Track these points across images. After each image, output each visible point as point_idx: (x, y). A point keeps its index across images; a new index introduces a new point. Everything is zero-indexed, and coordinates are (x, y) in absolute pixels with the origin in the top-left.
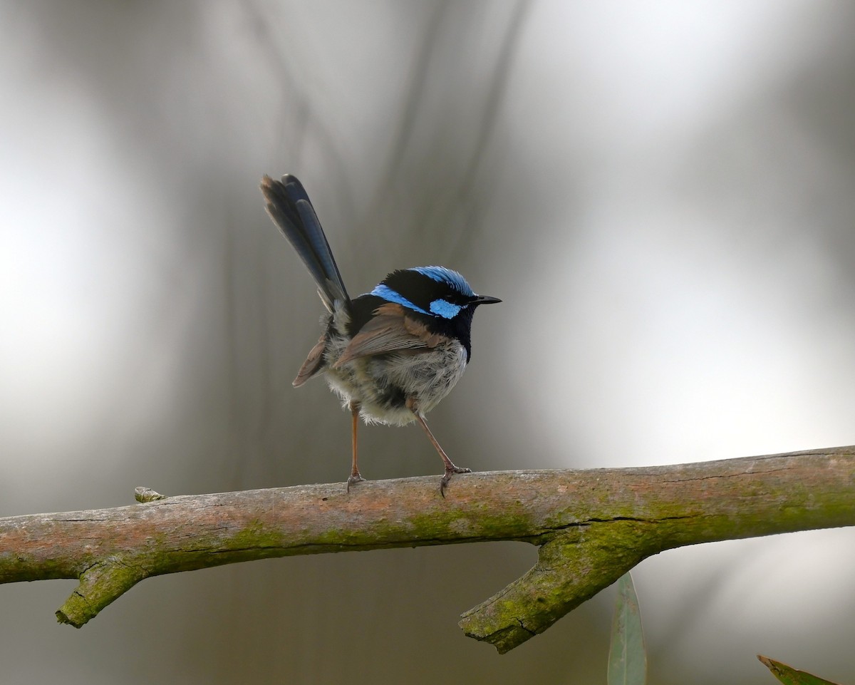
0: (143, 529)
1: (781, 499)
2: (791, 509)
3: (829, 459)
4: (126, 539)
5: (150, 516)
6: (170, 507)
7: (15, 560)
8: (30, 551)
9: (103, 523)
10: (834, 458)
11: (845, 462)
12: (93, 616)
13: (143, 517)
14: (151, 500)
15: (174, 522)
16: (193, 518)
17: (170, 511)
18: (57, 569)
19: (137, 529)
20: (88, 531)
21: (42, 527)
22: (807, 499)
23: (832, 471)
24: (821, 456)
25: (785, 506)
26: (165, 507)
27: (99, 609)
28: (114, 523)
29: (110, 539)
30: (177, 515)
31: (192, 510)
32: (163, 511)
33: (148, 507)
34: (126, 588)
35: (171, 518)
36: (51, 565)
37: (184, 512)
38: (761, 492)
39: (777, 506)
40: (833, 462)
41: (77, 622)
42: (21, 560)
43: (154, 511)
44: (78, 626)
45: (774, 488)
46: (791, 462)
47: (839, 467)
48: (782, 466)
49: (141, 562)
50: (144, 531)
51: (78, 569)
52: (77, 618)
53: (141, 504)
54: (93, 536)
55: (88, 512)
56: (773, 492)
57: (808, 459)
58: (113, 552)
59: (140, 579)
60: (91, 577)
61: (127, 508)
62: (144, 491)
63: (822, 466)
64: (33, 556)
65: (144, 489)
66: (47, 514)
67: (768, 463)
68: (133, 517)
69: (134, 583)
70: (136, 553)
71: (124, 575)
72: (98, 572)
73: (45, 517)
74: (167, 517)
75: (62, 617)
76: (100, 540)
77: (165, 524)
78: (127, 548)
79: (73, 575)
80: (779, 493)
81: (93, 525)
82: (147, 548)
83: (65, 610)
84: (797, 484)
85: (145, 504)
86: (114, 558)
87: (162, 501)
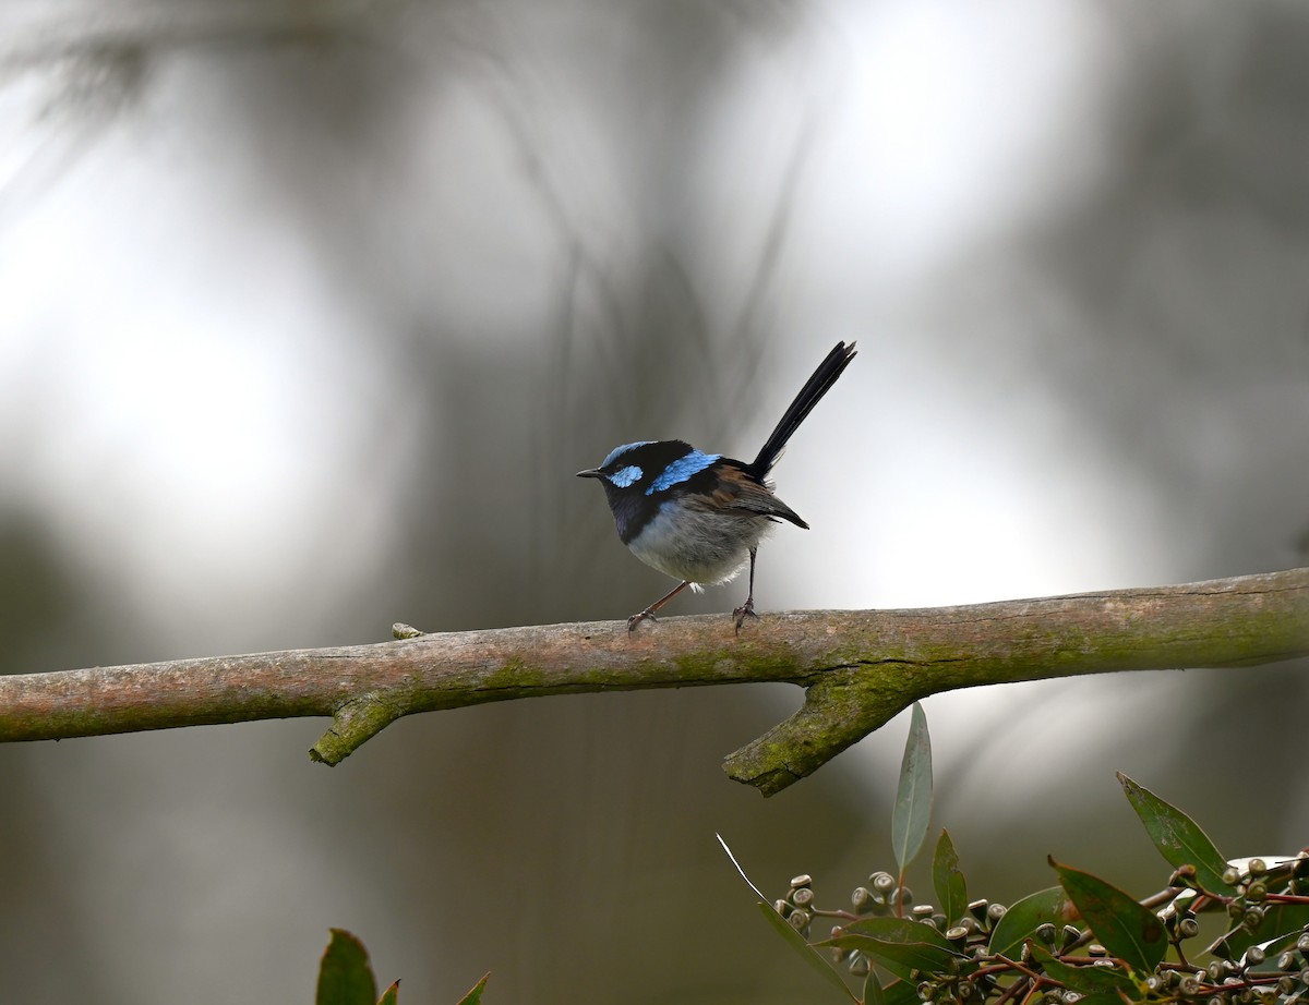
0: (400, 667)
1: (1057, 642)
2: (1065, 653)
3: (1105, 602)
4: (382, 677)
5: (408, 653)
6: (429, 644)
7: (268, 697)
8: (284, 688)
9: (360, 660)
10: (1110, 601)
11: (1121, 606)
12: (348, 755)
13: (401, 654)
14: (409, 637)
15: (432, 660)
16: (452, 655)
17: (429, 648)
18: (311, 706)
19: (394, 666)
20: (344, 667)
21: (297, 664)
22: (1083, 643)
23: (1108, 615)
24: (1097, 599)
25: (1060, 650)
26: (424, 644)
27: (354, 747)
28: (371, 660)
29: (366, 676)
30: (436, 653)
31: (451, 648)
32: (421, 649)
33: (405, 644)
34: (381, 726)
35: (430, 655)
36: (305, 702)
37: (443, 650)
38: (1035, 635)
39: (1052, 649)
40: (1110, 605)
41: (331, 760)
42: (275, 697)
43: (411, 647)
44: (332, 765)
45: (1049, 631)
46: (1066, 605)
47: (1115, 610)
48: (1057, 609)
49: (397, 700)
50: (401, 669)
51: (333, 707)
52: (331, 756)
53: (399, 642)
54: (349, 673)
55: (344, 648)
56: (1047, 635)
57: (1083, 602)
58: (370, 689)
59: (396, 717)
60: (346, 715)
61: (385, 644)
62: (401, 628)
63: (1098, 609)
64: (286, 693)
65: (402, 625)
66: (302, 650)
67: (1043, 606)
68: (391, 654)
69: (391, 721)
70: (393, 691)
71: (380, 713)
72: (354, 710)
73: (300, 654)
74: (426, 654)
75: (316, 755)
76: (356, 677)
77: (423, 662)
78: (384, 686)
79: (328, 713)
80: (1054, 636)
81: (348, 662)
82: (404, 686)
83: (318, 747)
84: (1072, 628)
85: (403, 641)
86: (370, 696)
87: (421, 638)
